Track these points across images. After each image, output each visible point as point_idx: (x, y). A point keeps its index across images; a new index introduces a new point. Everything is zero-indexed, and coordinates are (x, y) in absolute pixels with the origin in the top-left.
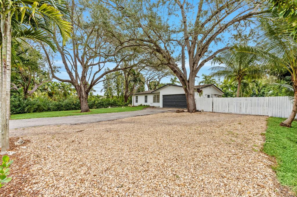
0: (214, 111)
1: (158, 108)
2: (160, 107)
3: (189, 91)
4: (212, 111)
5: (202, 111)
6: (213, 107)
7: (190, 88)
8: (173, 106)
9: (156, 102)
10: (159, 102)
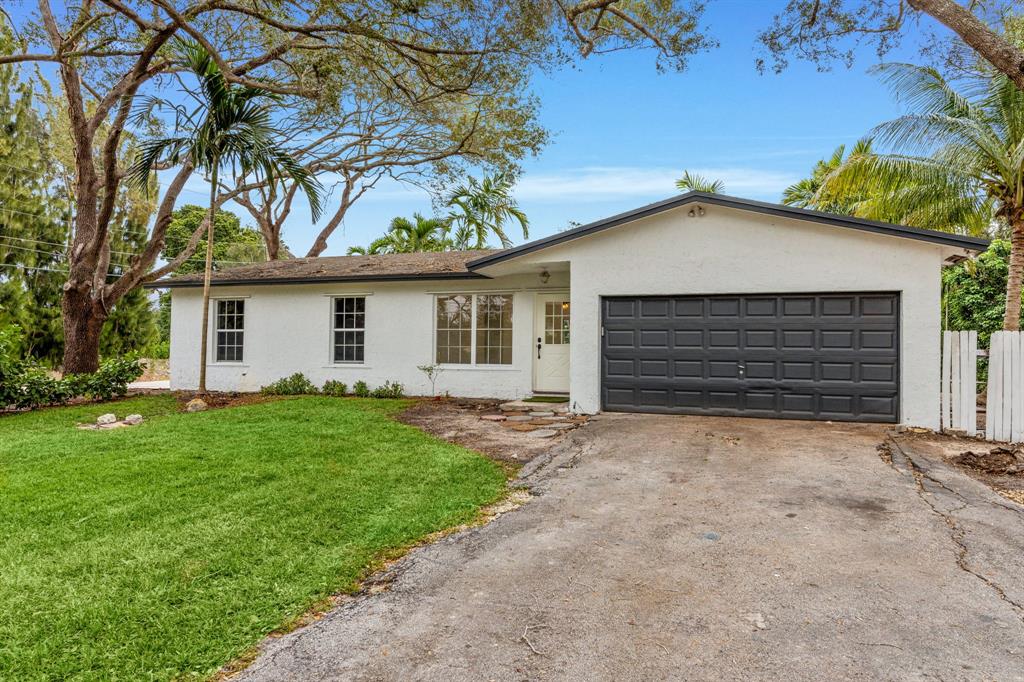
8: (722, 401)
9: (469, 362)
10: (507, 359)
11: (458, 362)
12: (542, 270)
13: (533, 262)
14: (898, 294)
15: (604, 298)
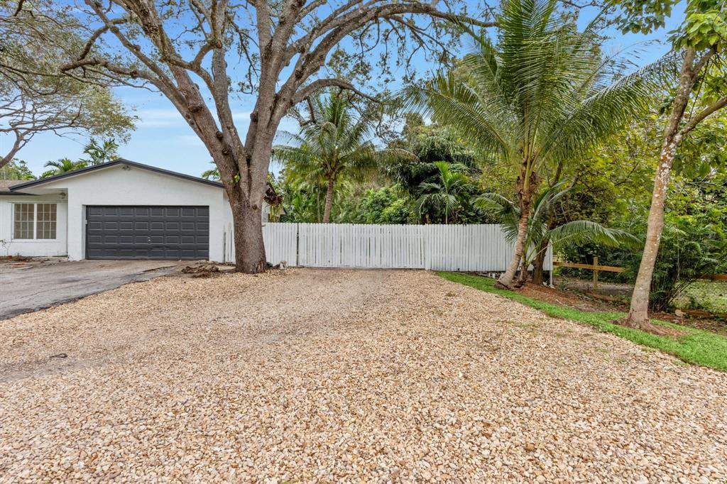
0: (301, 264)
1: (61, 263)
2: (71, 259)
3: (247, 194)
4: (295, 265)
5: (282, 267)
6: (298, 253)
7: (253, 186)
8: (140, 253)
9: (32, 238)
10: (54, 237)
11: (26, 238)
12: (61, 192)
13: (49, 188)
14: (208, 207)
15: (88, 207)
